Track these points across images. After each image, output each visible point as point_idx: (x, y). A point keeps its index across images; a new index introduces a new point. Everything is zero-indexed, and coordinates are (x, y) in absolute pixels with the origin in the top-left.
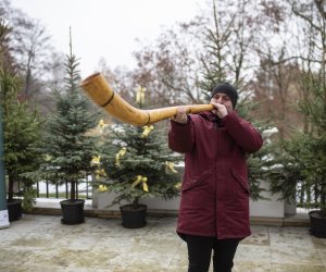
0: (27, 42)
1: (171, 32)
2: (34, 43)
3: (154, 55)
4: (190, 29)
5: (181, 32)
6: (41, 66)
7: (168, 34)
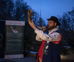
1: (66, 14)
2: (36, 17)
3: (62, 19)
4: (71, 13)
5: (68, 14)
7: (65, 15)
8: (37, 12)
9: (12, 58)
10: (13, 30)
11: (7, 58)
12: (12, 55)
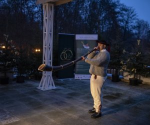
0: (126, 17)
2: (128, 17)
6: (131, 27)
8: (131, 8)
9: (83, 78)
10: (84, 46)
11: (78, 78)
12: (83, 75)
